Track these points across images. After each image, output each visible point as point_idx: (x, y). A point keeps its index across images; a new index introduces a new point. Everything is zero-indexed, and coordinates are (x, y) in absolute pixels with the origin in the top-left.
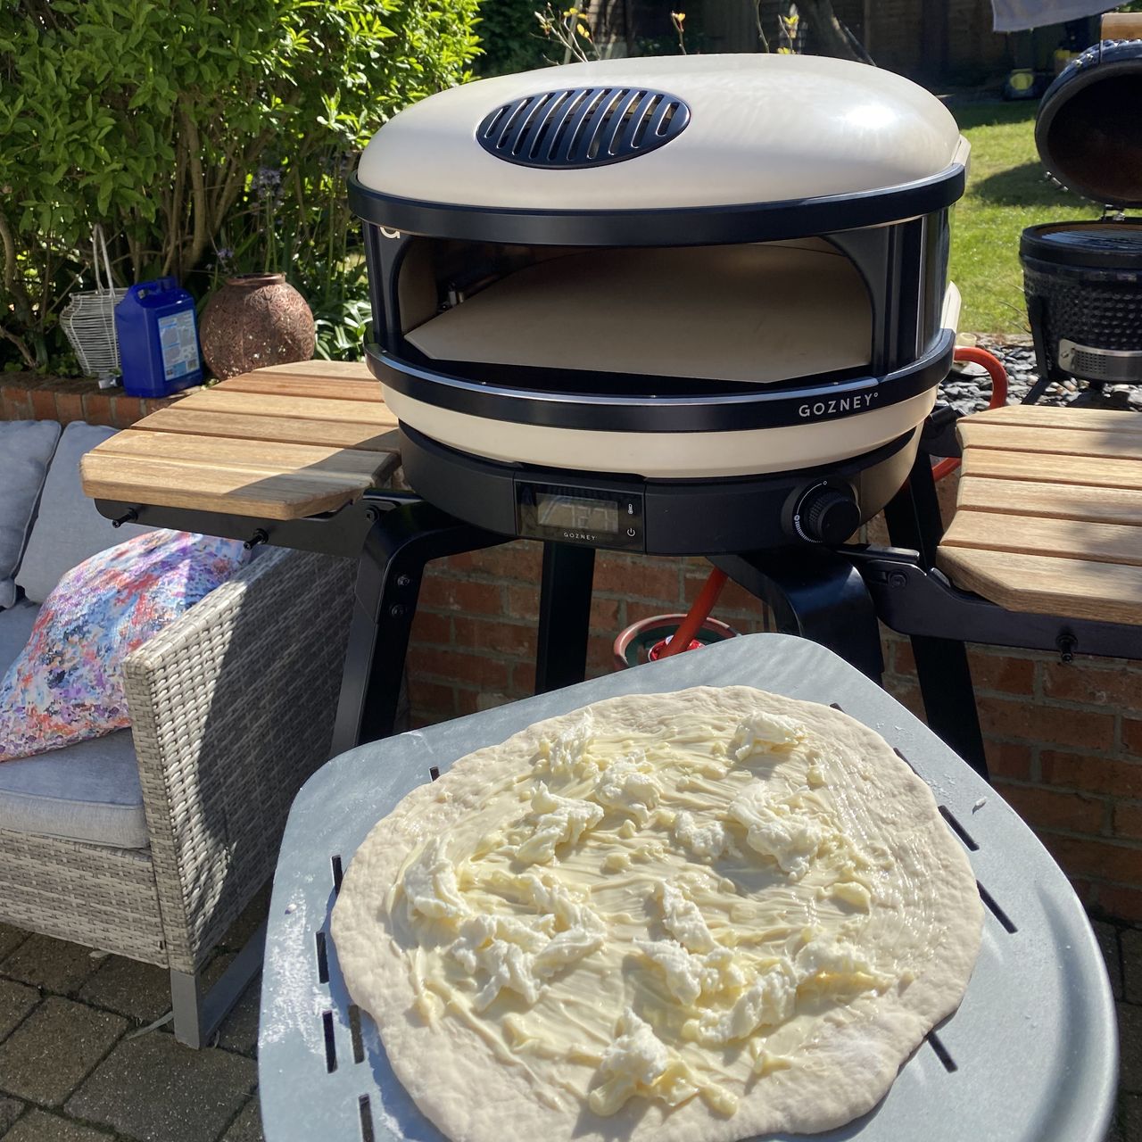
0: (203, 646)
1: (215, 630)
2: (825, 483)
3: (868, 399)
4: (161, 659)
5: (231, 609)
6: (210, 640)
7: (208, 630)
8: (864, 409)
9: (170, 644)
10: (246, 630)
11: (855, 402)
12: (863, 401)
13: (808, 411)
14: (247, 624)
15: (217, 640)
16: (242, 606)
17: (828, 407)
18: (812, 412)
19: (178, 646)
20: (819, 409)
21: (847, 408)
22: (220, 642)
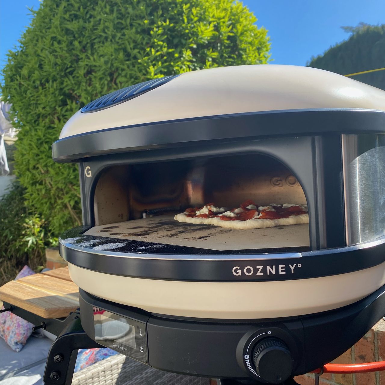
0: (101, 379)
1: (108, 373)
2: (270, 333)
3: (292, 268)
4: (78, 381)
5: (118, 364)
6: (105, 376)
7: (104, 372)
8: (288, 276)
9: (84, 375)
10: (124, 375)
11: (280, 270)
12: (288, 269)
13: (240, 271)
14: (125, 372)
15: (109, 377)
16: (124, 364)
17: (256, 270)
18: (243, 272)
19: (87, 377)
20: (249, 271)
21: (274, 273)
22: (111, 378)
